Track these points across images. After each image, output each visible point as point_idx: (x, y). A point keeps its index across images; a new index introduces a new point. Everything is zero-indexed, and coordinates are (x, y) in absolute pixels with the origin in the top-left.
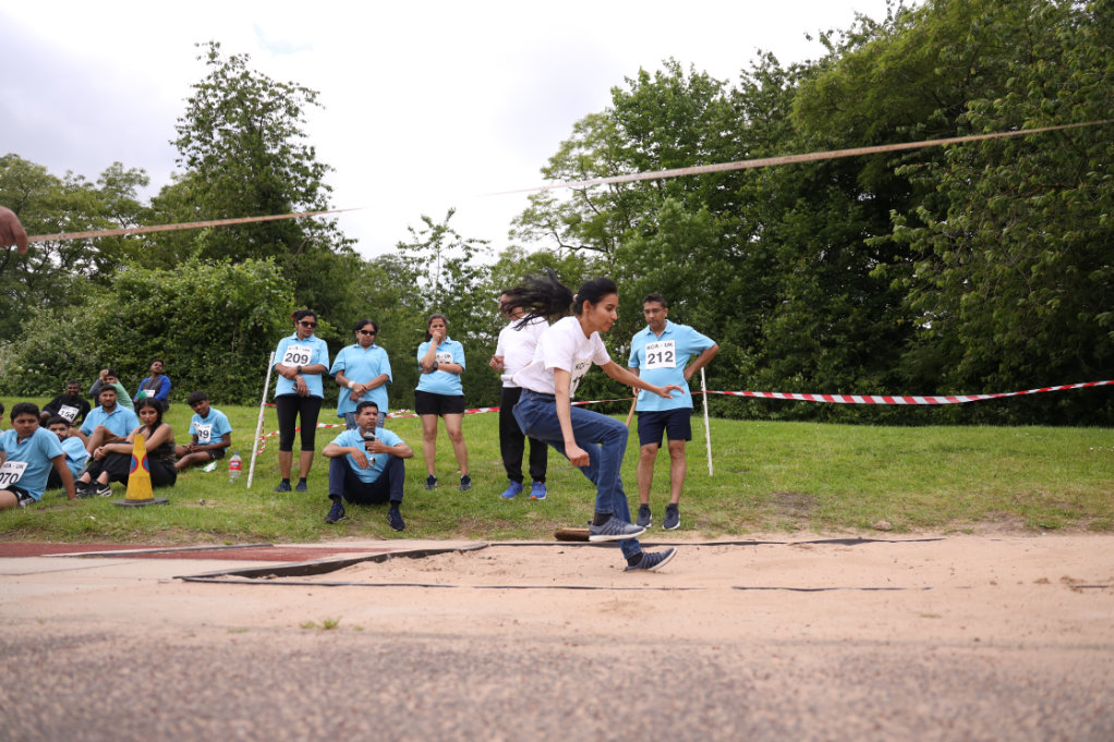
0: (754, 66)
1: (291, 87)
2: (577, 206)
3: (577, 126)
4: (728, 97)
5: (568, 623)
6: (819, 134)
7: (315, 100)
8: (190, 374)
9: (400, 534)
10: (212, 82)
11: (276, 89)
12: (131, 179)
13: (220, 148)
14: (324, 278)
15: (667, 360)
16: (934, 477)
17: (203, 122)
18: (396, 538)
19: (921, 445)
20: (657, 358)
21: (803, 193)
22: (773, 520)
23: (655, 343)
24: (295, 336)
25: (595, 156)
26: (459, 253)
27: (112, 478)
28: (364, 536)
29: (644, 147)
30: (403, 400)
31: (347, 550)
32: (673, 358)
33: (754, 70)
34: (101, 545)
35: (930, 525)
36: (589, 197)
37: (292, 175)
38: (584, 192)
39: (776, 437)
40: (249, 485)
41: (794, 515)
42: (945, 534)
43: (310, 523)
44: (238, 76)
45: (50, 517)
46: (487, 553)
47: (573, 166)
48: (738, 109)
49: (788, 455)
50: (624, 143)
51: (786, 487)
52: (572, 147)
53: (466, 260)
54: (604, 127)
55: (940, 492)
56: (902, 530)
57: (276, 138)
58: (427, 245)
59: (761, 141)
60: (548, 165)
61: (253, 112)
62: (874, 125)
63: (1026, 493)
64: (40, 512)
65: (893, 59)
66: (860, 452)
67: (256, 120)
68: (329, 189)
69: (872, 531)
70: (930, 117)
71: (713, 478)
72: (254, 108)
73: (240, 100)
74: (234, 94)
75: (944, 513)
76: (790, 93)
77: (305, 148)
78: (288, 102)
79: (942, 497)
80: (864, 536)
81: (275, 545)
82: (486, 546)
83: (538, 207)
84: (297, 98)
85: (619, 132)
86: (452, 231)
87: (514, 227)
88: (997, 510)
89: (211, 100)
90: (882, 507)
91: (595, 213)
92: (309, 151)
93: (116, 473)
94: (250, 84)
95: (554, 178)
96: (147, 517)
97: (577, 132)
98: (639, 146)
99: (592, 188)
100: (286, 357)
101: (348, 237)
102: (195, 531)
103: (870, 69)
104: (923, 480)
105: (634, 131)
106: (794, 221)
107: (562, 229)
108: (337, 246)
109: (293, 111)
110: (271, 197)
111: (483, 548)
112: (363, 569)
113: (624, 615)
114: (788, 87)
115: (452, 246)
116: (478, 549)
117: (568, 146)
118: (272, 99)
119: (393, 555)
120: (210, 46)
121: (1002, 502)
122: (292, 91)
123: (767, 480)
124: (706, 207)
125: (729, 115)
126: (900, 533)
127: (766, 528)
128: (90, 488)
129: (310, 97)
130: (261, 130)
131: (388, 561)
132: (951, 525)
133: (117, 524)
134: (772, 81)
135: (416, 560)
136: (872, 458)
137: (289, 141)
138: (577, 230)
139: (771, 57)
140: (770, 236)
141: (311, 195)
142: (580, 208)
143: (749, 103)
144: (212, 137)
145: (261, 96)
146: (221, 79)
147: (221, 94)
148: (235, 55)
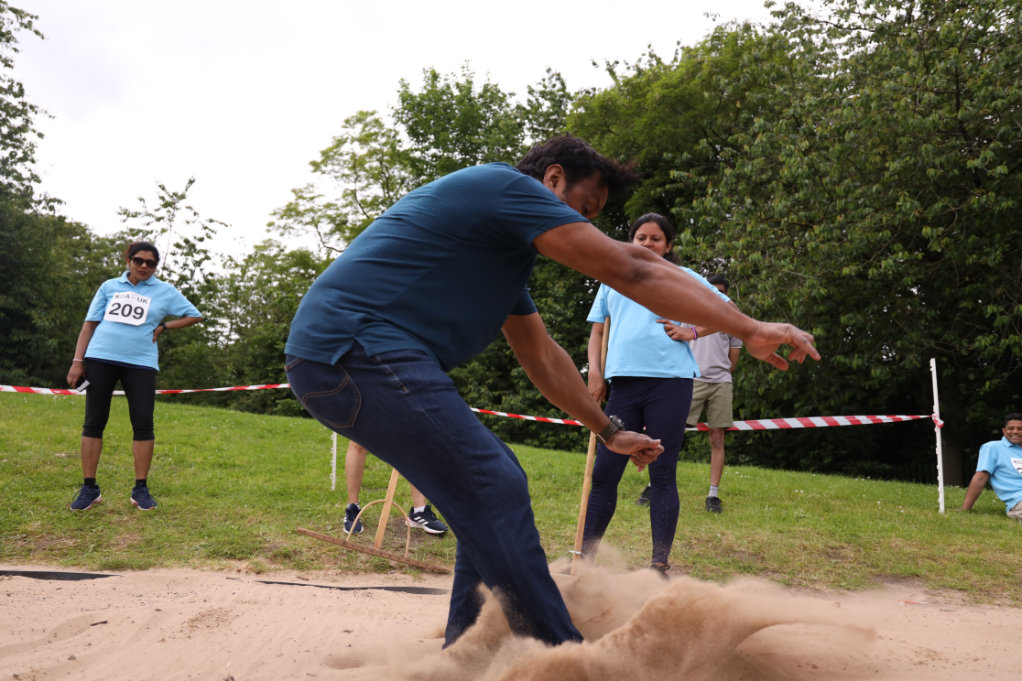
0: (541, 84)
4: (512, 111)
7: (32, 27)
26: (192, 232)
53: (201, 240)
58: (159, 219)
62: (644, 152)
68: (41, 135)
86: (189, 208)
87: (273, 219)
92: (16, 89)
97: (347, 127)
108: (40, 202)
109: (3, 36)
115: (188, 223)
129: (26, 21)
141: (17, 140)
142: (349, 209)
143: (530, 121)
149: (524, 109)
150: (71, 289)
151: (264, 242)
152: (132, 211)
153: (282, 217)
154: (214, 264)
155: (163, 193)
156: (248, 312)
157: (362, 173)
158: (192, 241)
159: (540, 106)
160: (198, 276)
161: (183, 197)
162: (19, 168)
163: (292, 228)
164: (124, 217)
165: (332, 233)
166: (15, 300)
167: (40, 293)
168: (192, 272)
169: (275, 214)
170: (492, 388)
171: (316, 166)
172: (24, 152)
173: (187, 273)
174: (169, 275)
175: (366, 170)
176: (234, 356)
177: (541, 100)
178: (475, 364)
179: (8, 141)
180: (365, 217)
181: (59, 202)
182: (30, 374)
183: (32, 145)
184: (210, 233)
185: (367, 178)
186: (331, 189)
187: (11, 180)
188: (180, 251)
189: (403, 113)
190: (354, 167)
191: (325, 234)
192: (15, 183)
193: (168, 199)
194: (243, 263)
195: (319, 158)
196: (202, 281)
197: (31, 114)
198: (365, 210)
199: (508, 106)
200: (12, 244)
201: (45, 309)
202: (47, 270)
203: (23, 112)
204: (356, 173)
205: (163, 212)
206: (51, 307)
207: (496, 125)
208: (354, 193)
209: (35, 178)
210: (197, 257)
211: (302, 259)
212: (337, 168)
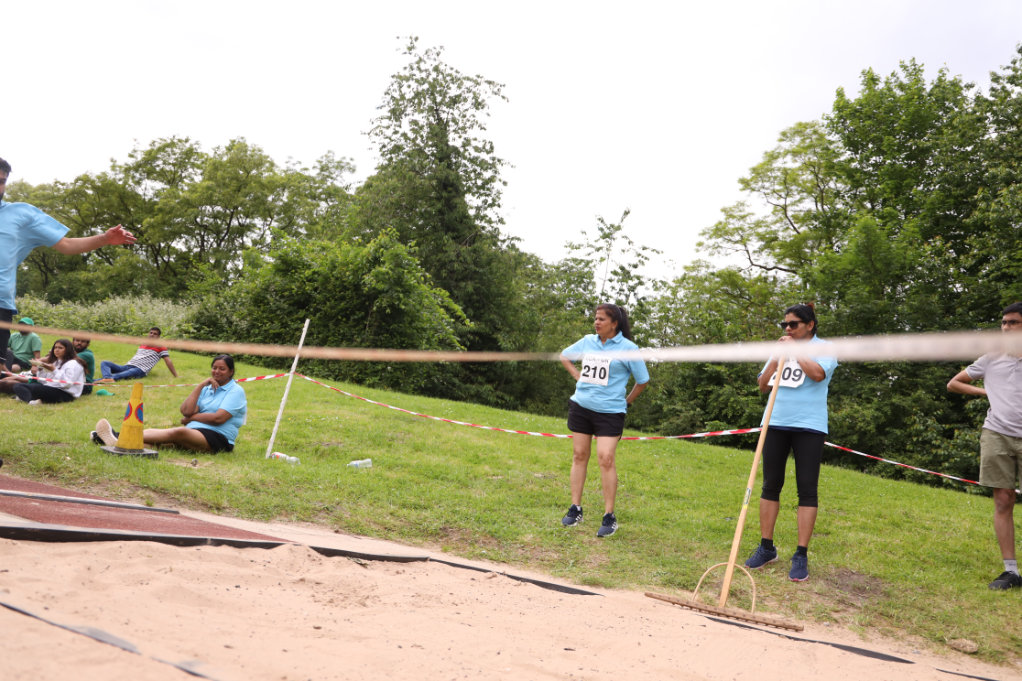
1: (479, 80)
7: (503, 92)
10: (407, 73)
11: (465, 82)
13: (407, 139)
17: (396, 114)
26: (627, 260)
30: (550, 406)
37: (471, 168)
44: (431, 69)
53: (635, 266)
57: (461, 131)
58: (598, 250)
61: (441, 103)
67: (444, 112)
68: (505, 183)
72: (443, 100)
73: (432, 91)
74: (426, 86)
77: (484, 142)
78: (474, 93)
84: (484, 91)
86: (626, 237)
89: (405, 89)
92: (488, 147)
108: (504, 241)
109: (478, 105)
110: (449, 189)
115: (623, 251)
120: (409, 40)
122: (478, 84)
129: (496, 90)
130: (447, 122)
137: (471, 134)
141: (488, 189)
142: (778, 225)
143: (994, 113)
144: (400, 126)
145: (450, 88)
146: (416, 72)
147: (413, 84)
148: (431, 48)
149: (986, 100)
150: (528, 315)
151: (694, 263)
152: (576, 244)
153: (710, 237)
154: (647, 289)
155: (602, 225)
156: (677, 332)
157: (794, 188)
158: (627, 268)
159: (1008, 94)
160: (633, 300)
161: (619, 228)
162: (490, 213)
163: (721, 247)
164: (569, 249)
165: (761, 250)
166: (486, 325)
167: (504, 318)
168: (627, 296)
169: (704, 234)
170: (940, 420)
171: (746, 184)
172: (494, 200)
173: (623, 298)
174: (607, 300)
175: (799, 185)
176: (665, 375)
177: (1009, 87)
178: (921, 393)
179: (482, 191)
180: (795, 233)
181: (518, 239)
182: (496, 389)
183: (499, 193)
184: (643, 259)
185: (799, 194)
186: (760, 207)
187: (483, 224)
188: (616, 278)
189: (838, 123)
190: (785, 182)
191: (755, 252)
192: (486, 225)
193: (607, 231)
194: (673, 285)
195: (748, 176)
196: (635, 303)
197: (499, 167)
198: (796, 226)
199: (964, 99)
200: (485, 278)
201: (508, 332)
202: (510, 299)
203: (493, 166)
204: (787, 188)
205: (602, 243)
206: (512, 330)
207: (950, 125)
208: (785, 208)
209: (501, 221)
210: (631, 283)
211: (730, 279)
212: (767, 185)
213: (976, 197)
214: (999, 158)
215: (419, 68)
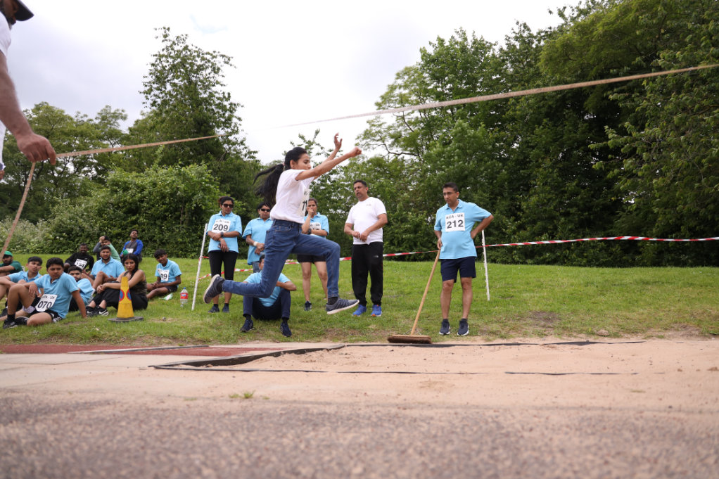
0: (514, 32)
1: (214, 54)
2: (399, 127)
3: (398, 74)
4: (497, 53)
5: (399, 395)
6: (558, 76)
7: (230, 62)
8: (155, 238)
9: (288, 339)
10: (165, 53)
11: (205, 56)
12: (116, 116)
13: (171, 95)
14: (237, 176)
15: (459, 226)
16: (637, 301)
17: (160, 79)
18: (286, 341)
19: (628, 280)
20: (453, 224)
21: (547, 115)
22: (530, 330)
23: (451, 215)
24: (220, 213)
25: (410, 94)
27: (108, 304)
28: (266, 340)
29: (442, 88)
31: (255, 349)
32: (463, 224)
33: (514, 35)
34: (103, 347)
35: (634, 332)
36: (406, 121)
37: (216, 110)
38: (403, 118)
39: (530, 275)
40: (193, 308)
41: (543, 326)
42: (645, 338)
43: (231, 332)
44: (181, 49)
45: (71, 328)
46: (344, 350)
47: (396, 100)
48: (503, 61)
49: (539, 287)
50: (428, 85)
51: (538, 308)
52: (395, 89)
54: (416, 75)
55: (641, 311)
56: (616, 335)
57: (206, 88)
59: (519, 81)
60: (380, 101)
61: (191, 71)
62: (594, 70)
63: (700, 311)
64: (65, 326)
65: (608, 24)
66: (587, 284)
67: (193, 76)
68: (240, 119)
69: (596, 337)
70: (633, 63)
71: (489, 302)
72: (192, 68)
73: (183, 64)
74: (179, 60)
75: (644, 325)
76: (538, 49)
77: (224, 93)
78: (213, 64)
79: (643, 314)
80: (590, 340)
81: (210, 346)
82: (343, 347)
83: (373, 128)
84: (219, 61)
85: (425, 78)
86: (319, 144)
87: (358, 141)
88: (680, 323)
89: (165, 64)
90: (602, 321)
91: (410, 131)
92: (226, 96)
93: (111, 301)
94: (189, 53)
95: (384, 109)
96: (130, 328)
97: (397, 78)
98: (439, 87)
99: (408, 114)
100: (214, 227)
101: (252, 150)
102: (160, 337)
103: (592, 32)
104: (630, 303)
105: (435, 77)
106: (541, 133)
107: (389, 141)
108: (245, 155)
109: (216, 70)
110: (203, 125)
111: (341, 347)
112: (266, 361)
113: (435, 390)
114: (537, 45)
115: (318, 154)
116: (339, 348)
117: (392, 88)
118: (203, 62)
119: (285, 352)
120: (163, 30)
121: (684, 317)
122: (215, 57)
123: (526, 303)
124: (483, 125)
125: (498, 65)
126: (615, 338)
127: (525, 335)
128: (95, 310)
129: (227, 60)
130: (196, 84)
131: (281, 356)
132: (649, 333)
133: (112, 333)
134: (526, 42)
135: (299, 355)
136: (595, 288)
138: (399, 142)
139: (525, 26)
140: (526, 144)
141: (229, 124)
143: (510, 57)
144: (165, 88)
145: (196, 61)
146: (170, 51)
147: (171, 60)
148: (179, 35)
149: (505, 50)
161: (314, 142)
162: (230, 138)
163: (370, 144)
165: (393, 144)
169: (358, 137)
171: (379, 106)
172: (233, 130)
177: (515, 43)
179: (224, 125)
183: (236, 125)
191: (389, 145)
198: (411, 127)
199: (494, 50)
203: (232, 110)
213: (509, 103)
214: (517, 81)
215: (173, 49)
